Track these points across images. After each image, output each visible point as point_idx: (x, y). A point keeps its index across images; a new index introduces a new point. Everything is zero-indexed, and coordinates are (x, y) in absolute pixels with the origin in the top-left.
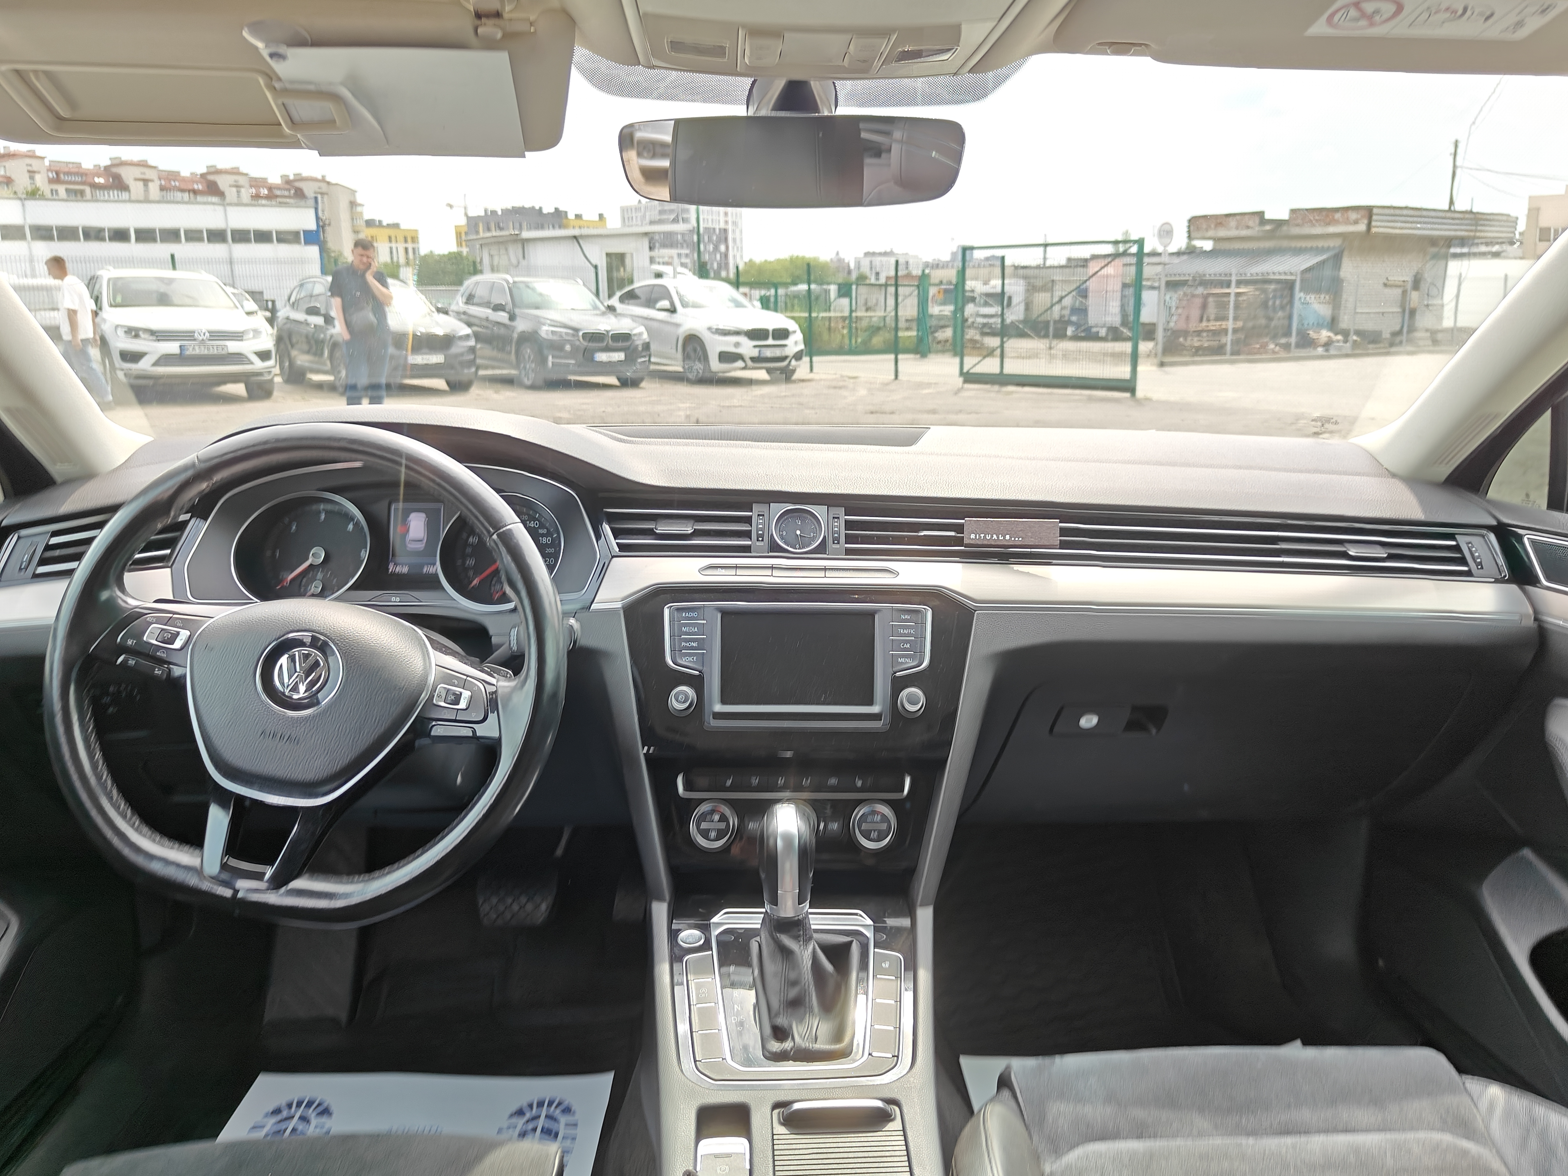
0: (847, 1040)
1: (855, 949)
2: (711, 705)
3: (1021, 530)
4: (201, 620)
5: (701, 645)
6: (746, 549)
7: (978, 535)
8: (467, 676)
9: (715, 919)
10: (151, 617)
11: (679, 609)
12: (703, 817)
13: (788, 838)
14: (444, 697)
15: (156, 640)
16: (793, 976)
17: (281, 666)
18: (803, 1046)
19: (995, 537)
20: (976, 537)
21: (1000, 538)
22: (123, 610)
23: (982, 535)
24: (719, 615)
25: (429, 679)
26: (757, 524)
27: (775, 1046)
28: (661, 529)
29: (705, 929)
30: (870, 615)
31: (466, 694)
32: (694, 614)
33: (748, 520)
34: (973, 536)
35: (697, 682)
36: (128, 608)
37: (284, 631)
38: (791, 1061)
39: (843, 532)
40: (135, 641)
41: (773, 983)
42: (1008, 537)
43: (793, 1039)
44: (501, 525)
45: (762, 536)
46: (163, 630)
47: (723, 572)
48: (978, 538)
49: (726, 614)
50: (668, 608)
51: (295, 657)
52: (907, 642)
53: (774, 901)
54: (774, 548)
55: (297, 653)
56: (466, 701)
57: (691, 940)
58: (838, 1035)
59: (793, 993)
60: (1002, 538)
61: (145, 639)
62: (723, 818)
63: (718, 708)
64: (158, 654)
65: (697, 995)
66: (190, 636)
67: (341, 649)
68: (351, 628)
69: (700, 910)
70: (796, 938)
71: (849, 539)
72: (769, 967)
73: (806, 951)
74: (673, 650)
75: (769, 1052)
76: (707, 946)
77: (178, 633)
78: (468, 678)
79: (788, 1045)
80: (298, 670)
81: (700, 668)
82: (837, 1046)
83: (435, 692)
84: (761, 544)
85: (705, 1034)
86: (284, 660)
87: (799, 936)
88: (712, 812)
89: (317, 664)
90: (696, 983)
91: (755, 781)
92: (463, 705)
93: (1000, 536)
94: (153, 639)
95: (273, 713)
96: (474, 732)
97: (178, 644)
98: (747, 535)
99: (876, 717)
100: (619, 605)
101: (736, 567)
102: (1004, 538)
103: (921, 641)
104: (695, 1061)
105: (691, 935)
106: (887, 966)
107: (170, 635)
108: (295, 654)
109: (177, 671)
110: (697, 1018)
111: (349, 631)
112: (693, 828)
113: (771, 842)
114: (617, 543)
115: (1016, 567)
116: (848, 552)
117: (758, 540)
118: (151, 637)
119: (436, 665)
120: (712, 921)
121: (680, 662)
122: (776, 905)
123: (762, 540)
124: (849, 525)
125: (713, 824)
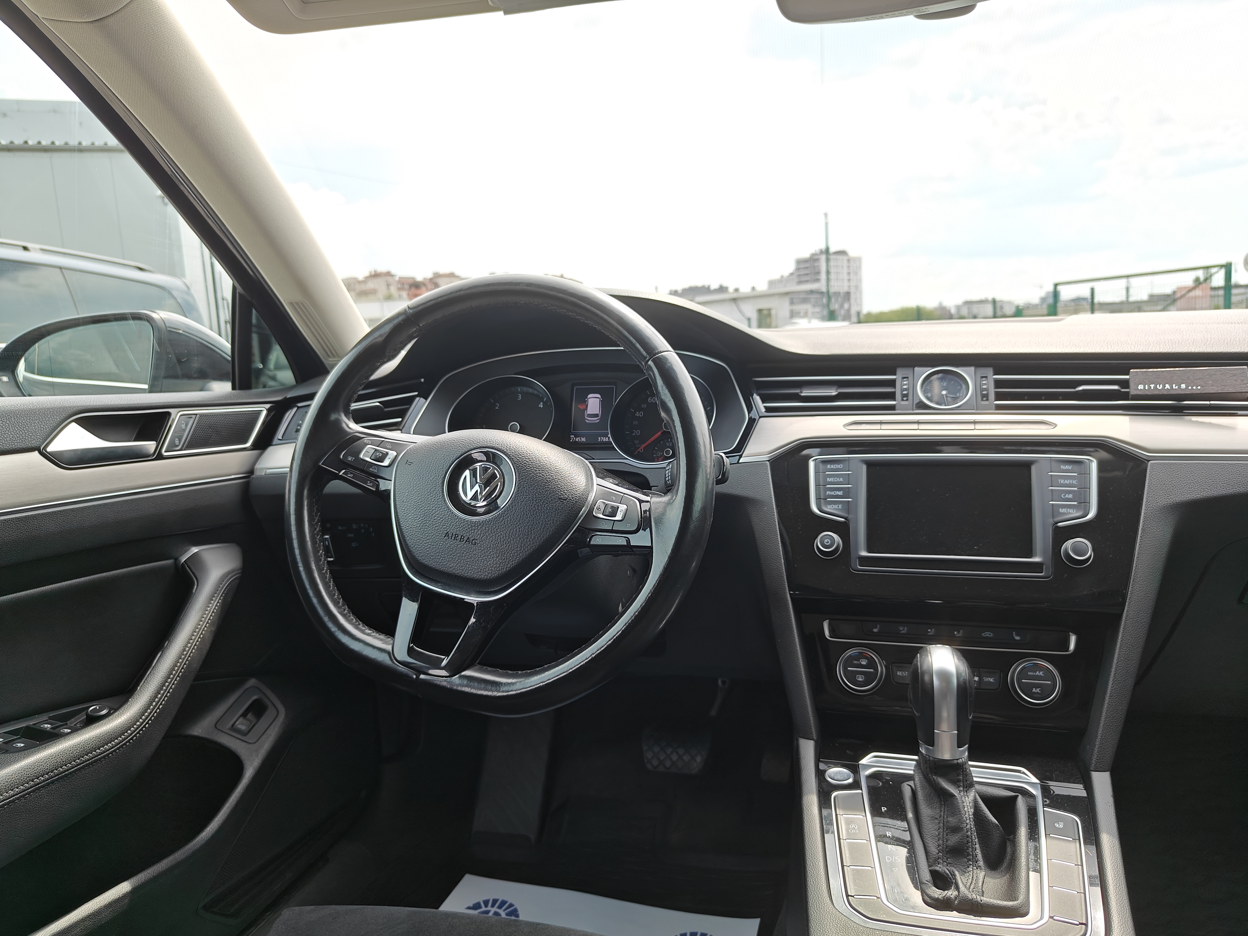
0: (1021, 898)
1: (1021, 805)
2: (857, 550)
3: (1200, 379)
4: (406, 444)
5: (847, 493)
6: (892, 408)
7: (1147, 386)
8: (624, 494)
9: (864, 761)
10: (367, 439)
11: (825, 462)
12: (849, 662)
13: (944, 675)
14: (602, 510)
15: (370, 458)
16: (952, 820)
17: (465, 477)
18: (970, 897)
19: (1167, 386)
20: (1145, 387)
21: (1174, 388)
22: (347, 433)
23: (1152, 386)
24: (864, 467)
25: (590, 495)
26: (901, 385)
27: (937, 893)
28: (806, 393)
29: (855, 769)
30: (1027, 465)
31: (623, 507)
32: (838, 466)
33: (892, 383)
34: (1141, 387)
35: (843, 529)
36: (351, 432)
37: (469, 448)
38: (954, 912)
39: (992, 391)
40: (354, 458)
41: (930, 827)
42: (1183, 386)
43: (957, 888)
44: (657, 351)
45: (906, 396)
46: (376, 450)
47: (868, 427)
48: (1147, 388)
49: (870, 464)
50: (813, 460)
51: (477, 470)
52: (1069, 492)
53: (931, 741)
54: (922, 406)
55: (478, 467)
56: (622, 513)
57: (839, 777)
58: (1011, 891)
59: (953, 840)
60: (1177, 387)
61: (361, 456)
62: (871, 664)
63: (864, 553)
64: (371, 469)
65: (847, 830)
66: (396, 456)
67: (515, 463)
68: (524, 447)
69: (847, 751)
70: (955, 783)
71: (999, 397)
72: (926, 811)
73: (967, 798)
74: (818, 499)
75: (930, 897)
76: (856, 785)
77: (387, 454)
78: (625, 495)
79: (951, 893)
80: (478, 481)
81: (847, 515)
82: (1011, 903)
83: (595, 506)
84: (906, 403)
85: (858, 870)
86: (467, 473)
87: (959, 781)
88: (861, 656)
89: (494, 476)
90: (846, 818)
91: (903, 630)
92: (619, 517)
93: (1174, 385)
94: (368, 457)
95: (456, 518)
96: (628, 541)
97: (386, 463)
98: (892, 396)
99: (1037, 567)
100: (766, 458)
101: (881, 423)
102: (1180, 387)
103: (1085, 492)
104: (848, 896)
105: (839, 772)
106: (1061, 826)
107: (381, 455)
108: (477, 468)
109: (383, 485)
110: (847, 852)
111: (523, 449)
112: (839, 670)
113: (927, 678)
114: (765, 407)
115: (1194, 419)
116: (999, 407)
117: (903, 400)
118: (366, 455)
119: (597, 484)
120: (860, 762)
121: (825, 509)
122: (933, 745)
123: (907, 400)
124: (999, 384)
125: (860, 669)
